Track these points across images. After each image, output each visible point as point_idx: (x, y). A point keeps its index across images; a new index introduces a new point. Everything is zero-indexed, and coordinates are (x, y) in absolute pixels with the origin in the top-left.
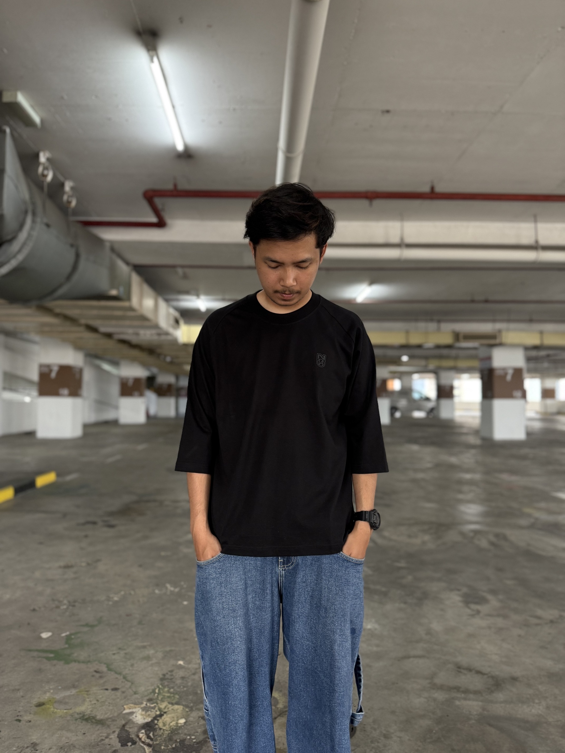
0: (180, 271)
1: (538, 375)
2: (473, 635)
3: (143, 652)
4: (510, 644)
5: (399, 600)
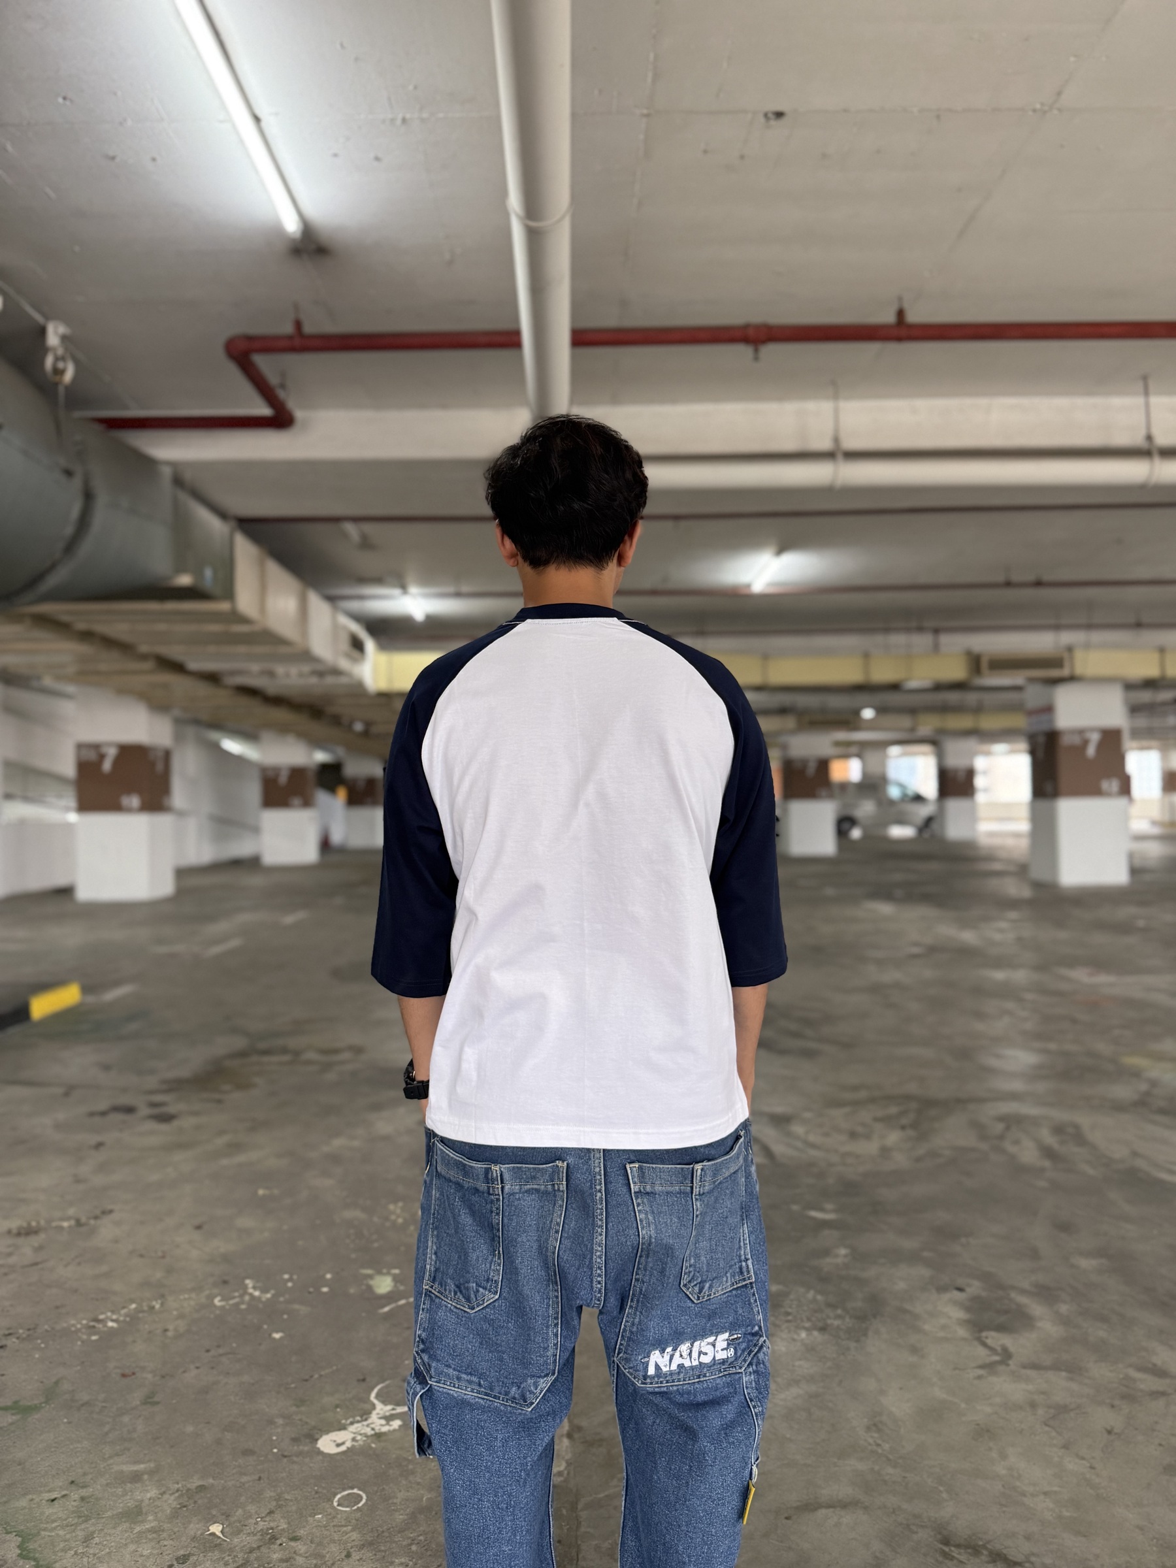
0: (351, 528)
1: (1154, 743)
2: (988, 1431)
3: (129, 1494)
4: (1083, 1458)
5: (809, 1319)
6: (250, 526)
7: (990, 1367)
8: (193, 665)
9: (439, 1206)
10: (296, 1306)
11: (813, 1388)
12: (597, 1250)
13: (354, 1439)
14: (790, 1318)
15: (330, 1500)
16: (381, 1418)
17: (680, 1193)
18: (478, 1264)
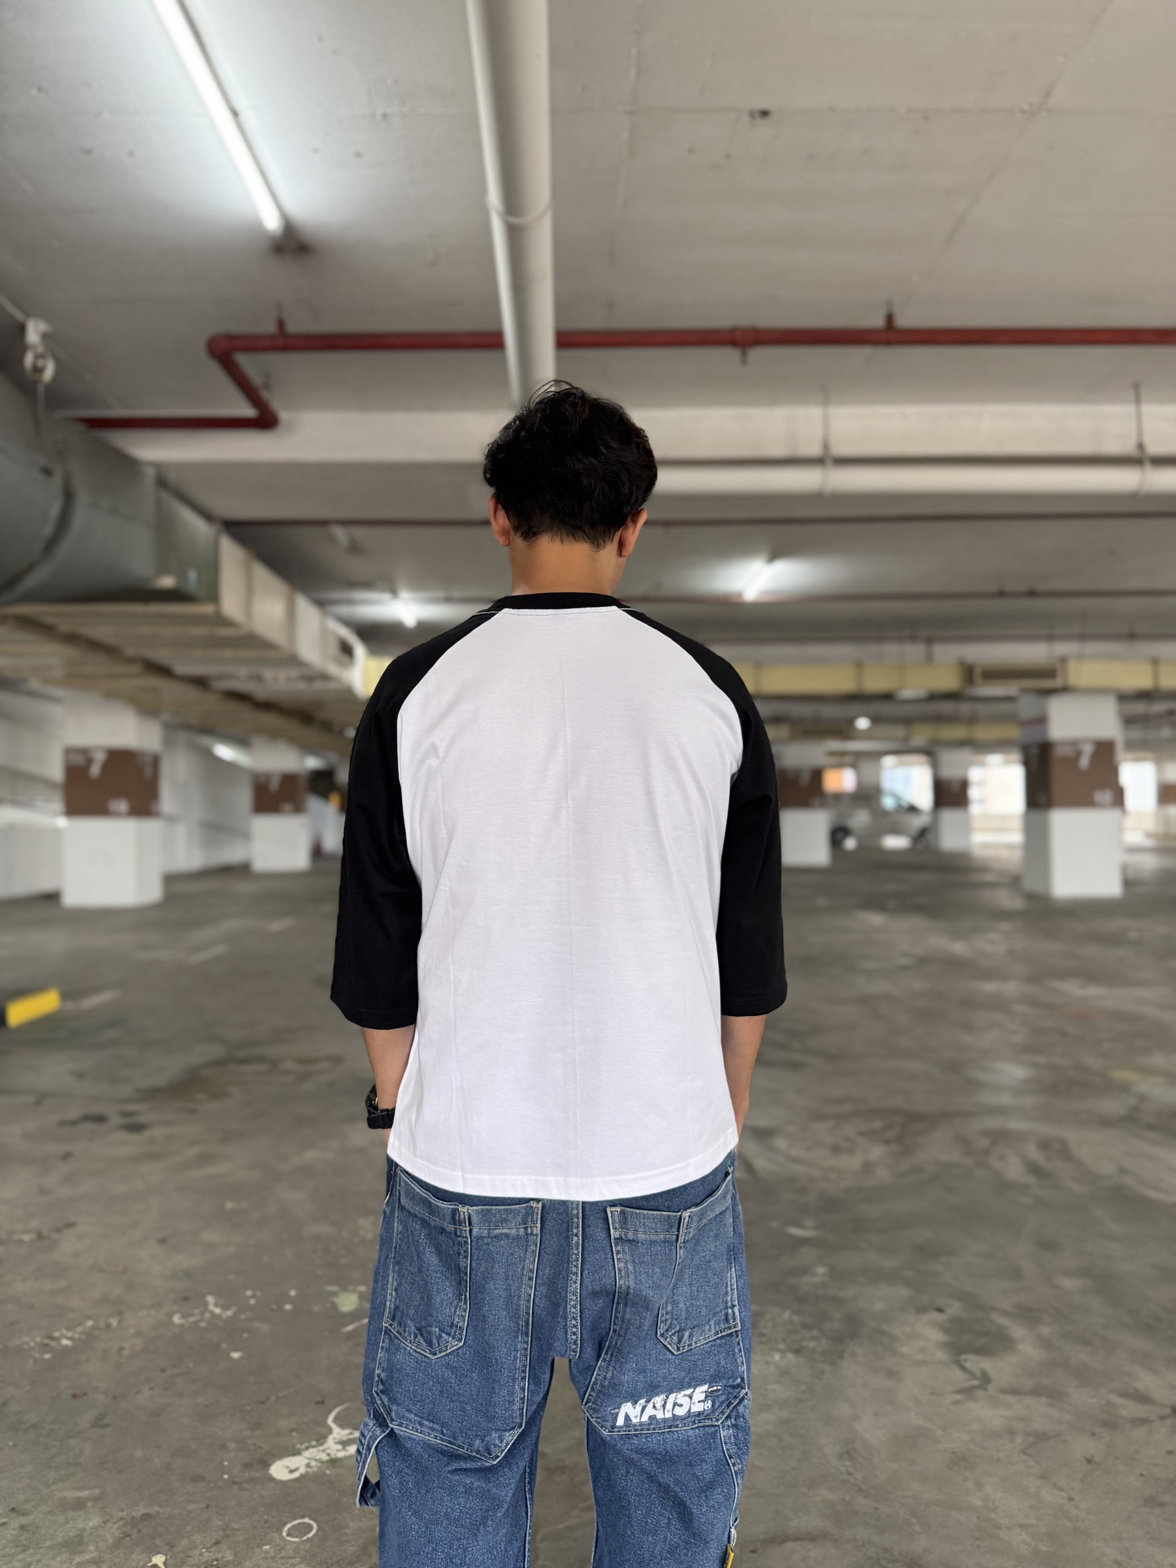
0: (339, 533)
1: (1149, 755)
2: (964, 1459)
3: (71, 1522)
4: (1061, 1489)
5: (784, 1341)
6: (236, 528)
7: (968, 1392)
8: (181, 669)
9: (402, 1240)
10: (257, 1325)
11: (785, 1414)
12: (571, 1299)
13: (308, 1466)
14: (764, 1339)
15: (279, 1530)
16: (337, 1443)
17: (665, 1241)
18: (442, 1307)
